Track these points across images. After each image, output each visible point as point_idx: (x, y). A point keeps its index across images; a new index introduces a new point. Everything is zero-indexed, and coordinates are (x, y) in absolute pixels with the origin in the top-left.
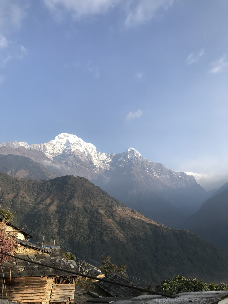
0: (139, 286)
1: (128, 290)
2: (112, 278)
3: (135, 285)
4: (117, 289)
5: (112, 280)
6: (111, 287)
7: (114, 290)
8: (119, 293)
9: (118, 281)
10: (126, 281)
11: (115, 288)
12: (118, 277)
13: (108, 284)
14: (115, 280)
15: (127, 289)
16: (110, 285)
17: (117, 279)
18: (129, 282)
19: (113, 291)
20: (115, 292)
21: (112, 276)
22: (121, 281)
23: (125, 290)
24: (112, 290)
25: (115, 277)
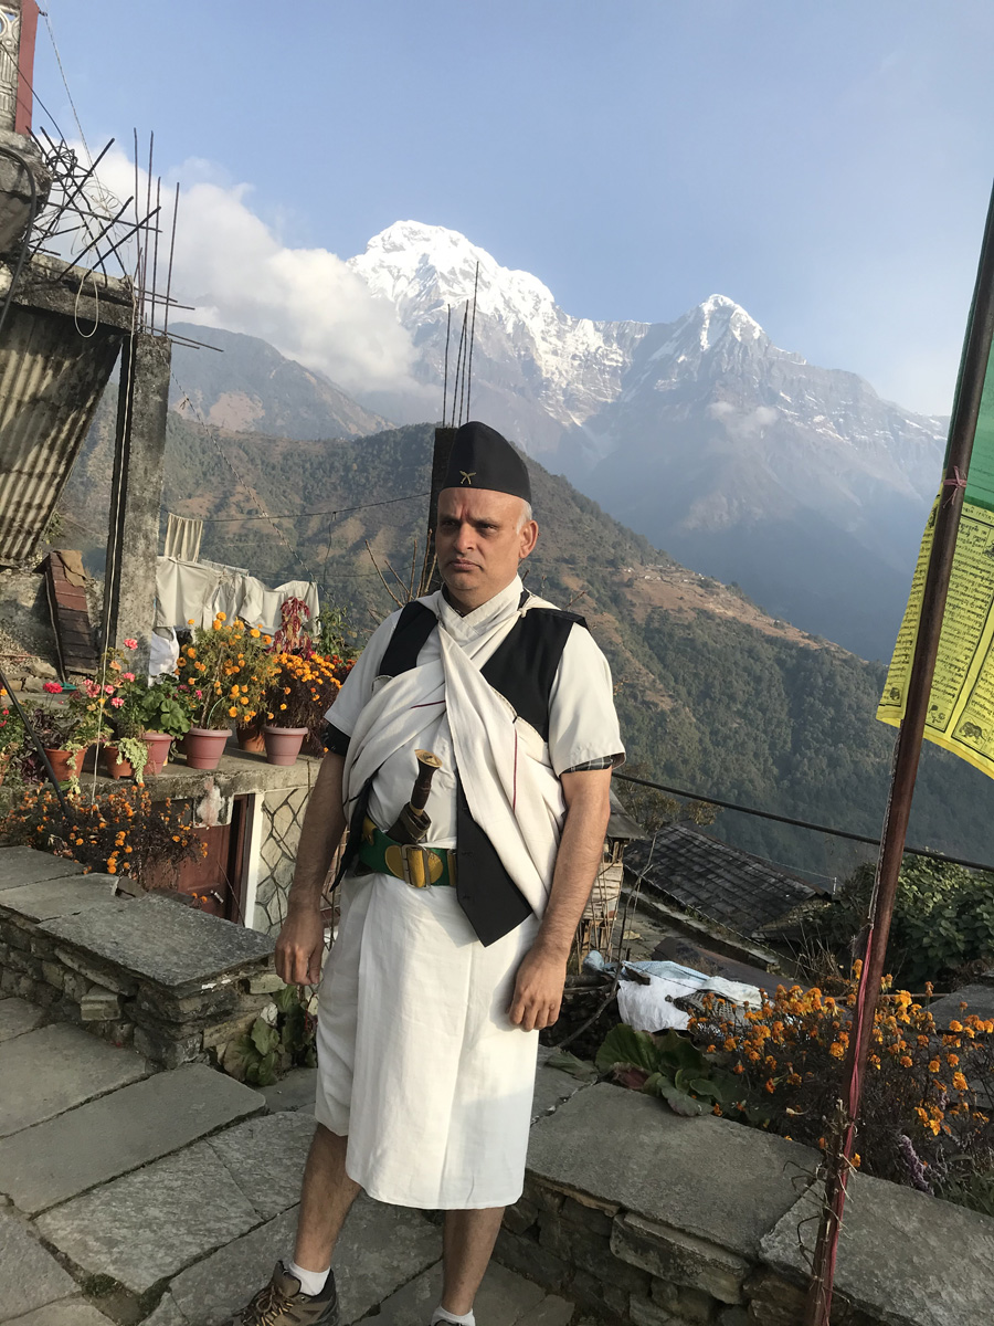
0: (788, 880)
1: (744, 890)
2: (674, 842)
3: (773, 874)
4: (697, 882)
5: (674, 851)
6: (673, 874)
7: (687, 886)
8: (708, 898)
9: (700, 856)
10: (736, 859)
11: (690, 880)
12: (697, 843)
13: (662, 864)
14: (689, 851)
15: (739, 886)
16: (667, 867)
17: (695, 850)
18: (745, 863)
19: (683, 889)
20: (690, 895)
21: (675, 837)
22: (712, 858)
23: (732, 890)
24: (678, 887)
25: (686, 841)
